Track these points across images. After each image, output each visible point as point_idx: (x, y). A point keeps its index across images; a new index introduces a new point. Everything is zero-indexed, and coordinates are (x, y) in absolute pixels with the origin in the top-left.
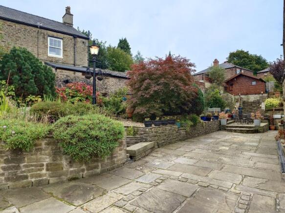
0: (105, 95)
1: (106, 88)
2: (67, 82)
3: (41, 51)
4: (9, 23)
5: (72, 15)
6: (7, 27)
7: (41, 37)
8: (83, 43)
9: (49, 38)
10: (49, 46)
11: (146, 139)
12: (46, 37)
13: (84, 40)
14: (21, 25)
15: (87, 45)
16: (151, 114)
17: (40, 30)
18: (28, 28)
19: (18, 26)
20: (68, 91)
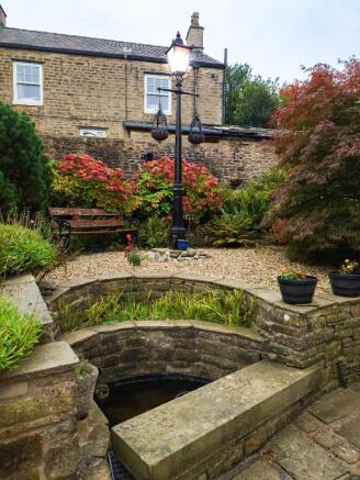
0: (235, 184)
1: (240, 169)
2: (149, 157)
3: (131, 105)
4: (77, 58)
5: (202, 28)
6: (75, 66)
7: (131, 78)
8: (213, 76)
9: (146, 76)
10: (146, 92)
11: (279, 352)
12: (140, 75)
13: (214, 71)
14: (97, 59)
15: (221, 79)
16: (331, 241)
17: (129, 64)
18: (110, 62)
19: (93, 62)
20: (146, 177)
